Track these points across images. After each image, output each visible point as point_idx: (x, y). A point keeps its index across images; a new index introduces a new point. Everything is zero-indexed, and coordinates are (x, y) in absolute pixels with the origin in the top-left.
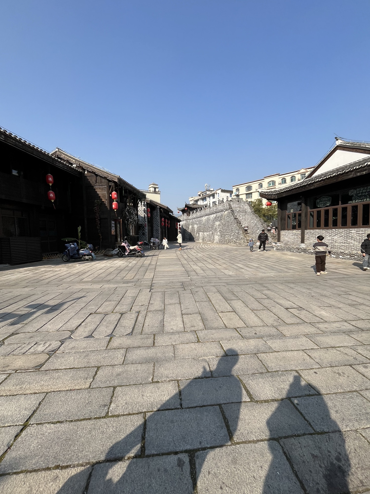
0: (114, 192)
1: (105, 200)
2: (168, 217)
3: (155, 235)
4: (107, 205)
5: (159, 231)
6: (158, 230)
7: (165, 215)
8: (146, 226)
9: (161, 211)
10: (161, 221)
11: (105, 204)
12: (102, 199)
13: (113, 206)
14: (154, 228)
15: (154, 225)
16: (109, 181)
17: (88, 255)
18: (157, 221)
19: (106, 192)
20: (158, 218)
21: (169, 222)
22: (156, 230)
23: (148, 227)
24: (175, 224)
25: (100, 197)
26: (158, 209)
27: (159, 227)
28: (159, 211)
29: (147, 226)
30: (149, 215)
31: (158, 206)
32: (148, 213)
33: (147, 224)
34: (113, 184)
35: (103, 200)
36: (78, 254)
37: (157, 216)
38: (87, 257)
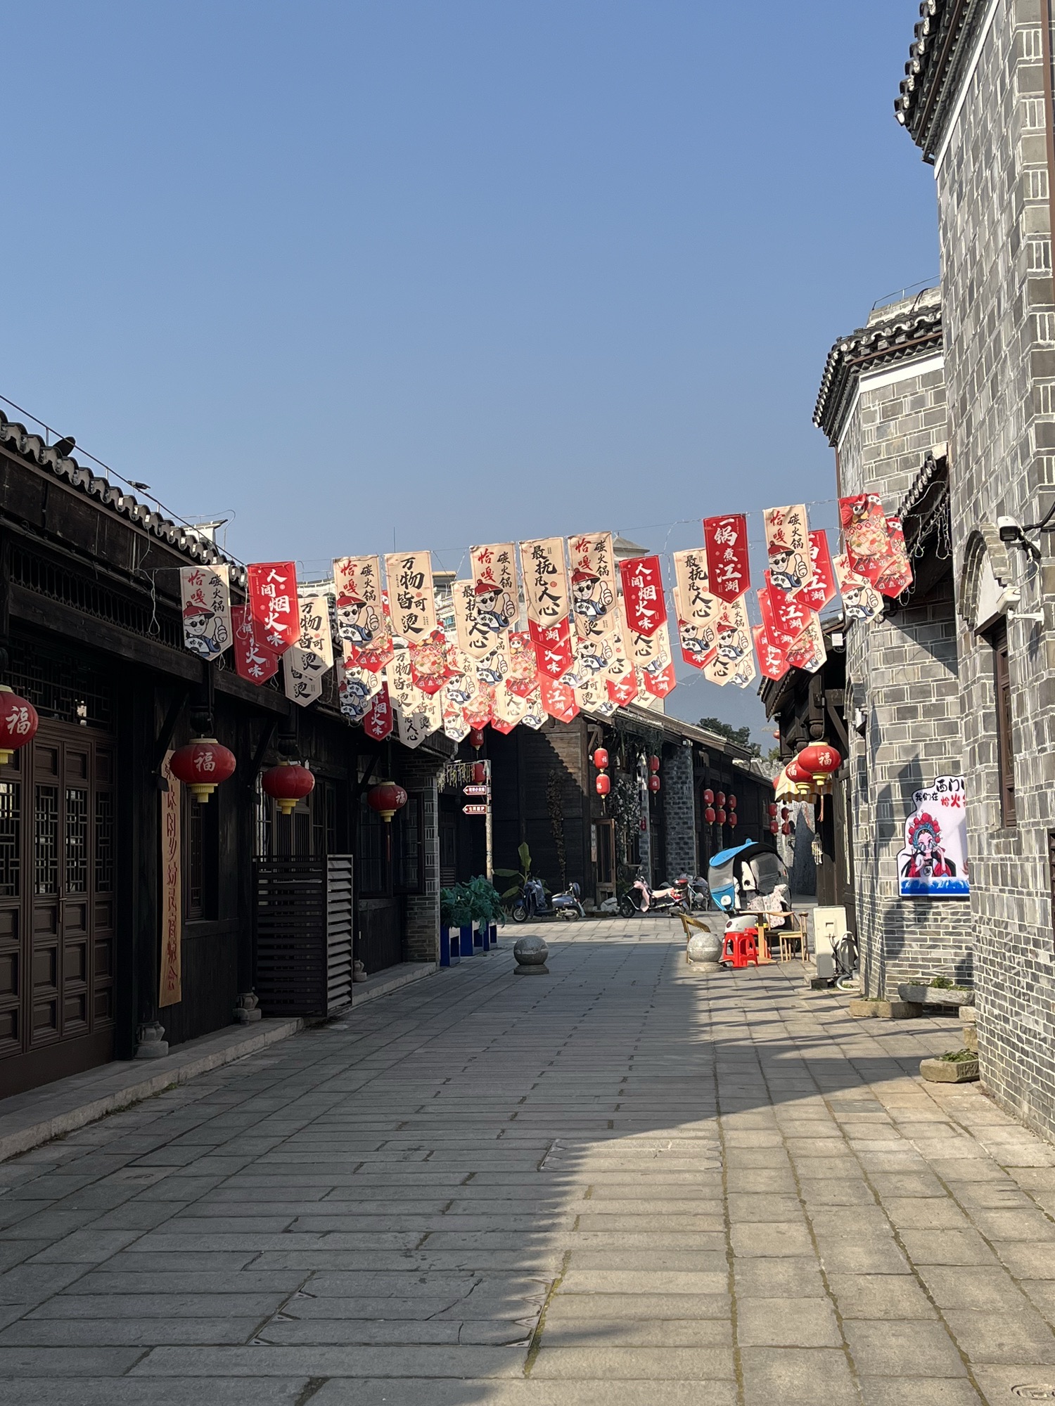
0: (601, 749)
1: (576, 770)
2: (726, 778)
3: (674, 862)
4: (579, 783)
5: (691, 848)
6: (686, 843)
7: (715, 774)
8: (645, 829)
9: (697, 761)
10: (701, 804)
11: (575, 781)
12: (566, 768)
13: (599, 786)
14: (672, 835)
15: (672, 822)
16: (589, 721)
17: (569, 907)
18: (684, 803)
19: (579, 750)
20: (689, 789)
21: (733, 802)
22: (678, 843)
23: (651, 831)
24: (760, 808)
25: (562, 762)
26: (689, 752)
27: (690, 828)
28: (690, 761)
29: (648, 828)
30: (655, 784)
31: (685, 738)
32: (650, 774)
33: (648, 817)
34: (597, 729)
35: (570, 771)
36: (550, 904)
37: (684, 783)
38: (568, 912)
